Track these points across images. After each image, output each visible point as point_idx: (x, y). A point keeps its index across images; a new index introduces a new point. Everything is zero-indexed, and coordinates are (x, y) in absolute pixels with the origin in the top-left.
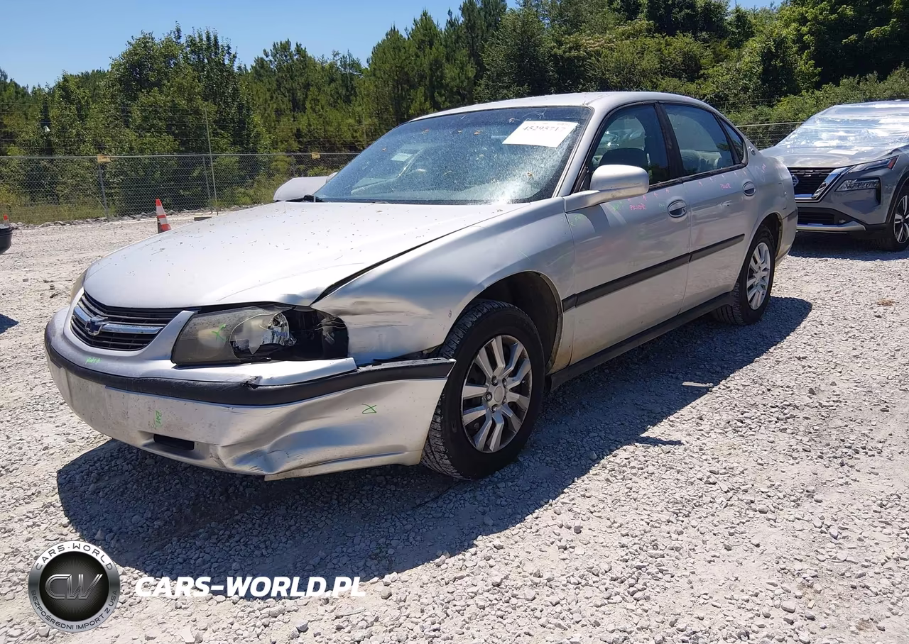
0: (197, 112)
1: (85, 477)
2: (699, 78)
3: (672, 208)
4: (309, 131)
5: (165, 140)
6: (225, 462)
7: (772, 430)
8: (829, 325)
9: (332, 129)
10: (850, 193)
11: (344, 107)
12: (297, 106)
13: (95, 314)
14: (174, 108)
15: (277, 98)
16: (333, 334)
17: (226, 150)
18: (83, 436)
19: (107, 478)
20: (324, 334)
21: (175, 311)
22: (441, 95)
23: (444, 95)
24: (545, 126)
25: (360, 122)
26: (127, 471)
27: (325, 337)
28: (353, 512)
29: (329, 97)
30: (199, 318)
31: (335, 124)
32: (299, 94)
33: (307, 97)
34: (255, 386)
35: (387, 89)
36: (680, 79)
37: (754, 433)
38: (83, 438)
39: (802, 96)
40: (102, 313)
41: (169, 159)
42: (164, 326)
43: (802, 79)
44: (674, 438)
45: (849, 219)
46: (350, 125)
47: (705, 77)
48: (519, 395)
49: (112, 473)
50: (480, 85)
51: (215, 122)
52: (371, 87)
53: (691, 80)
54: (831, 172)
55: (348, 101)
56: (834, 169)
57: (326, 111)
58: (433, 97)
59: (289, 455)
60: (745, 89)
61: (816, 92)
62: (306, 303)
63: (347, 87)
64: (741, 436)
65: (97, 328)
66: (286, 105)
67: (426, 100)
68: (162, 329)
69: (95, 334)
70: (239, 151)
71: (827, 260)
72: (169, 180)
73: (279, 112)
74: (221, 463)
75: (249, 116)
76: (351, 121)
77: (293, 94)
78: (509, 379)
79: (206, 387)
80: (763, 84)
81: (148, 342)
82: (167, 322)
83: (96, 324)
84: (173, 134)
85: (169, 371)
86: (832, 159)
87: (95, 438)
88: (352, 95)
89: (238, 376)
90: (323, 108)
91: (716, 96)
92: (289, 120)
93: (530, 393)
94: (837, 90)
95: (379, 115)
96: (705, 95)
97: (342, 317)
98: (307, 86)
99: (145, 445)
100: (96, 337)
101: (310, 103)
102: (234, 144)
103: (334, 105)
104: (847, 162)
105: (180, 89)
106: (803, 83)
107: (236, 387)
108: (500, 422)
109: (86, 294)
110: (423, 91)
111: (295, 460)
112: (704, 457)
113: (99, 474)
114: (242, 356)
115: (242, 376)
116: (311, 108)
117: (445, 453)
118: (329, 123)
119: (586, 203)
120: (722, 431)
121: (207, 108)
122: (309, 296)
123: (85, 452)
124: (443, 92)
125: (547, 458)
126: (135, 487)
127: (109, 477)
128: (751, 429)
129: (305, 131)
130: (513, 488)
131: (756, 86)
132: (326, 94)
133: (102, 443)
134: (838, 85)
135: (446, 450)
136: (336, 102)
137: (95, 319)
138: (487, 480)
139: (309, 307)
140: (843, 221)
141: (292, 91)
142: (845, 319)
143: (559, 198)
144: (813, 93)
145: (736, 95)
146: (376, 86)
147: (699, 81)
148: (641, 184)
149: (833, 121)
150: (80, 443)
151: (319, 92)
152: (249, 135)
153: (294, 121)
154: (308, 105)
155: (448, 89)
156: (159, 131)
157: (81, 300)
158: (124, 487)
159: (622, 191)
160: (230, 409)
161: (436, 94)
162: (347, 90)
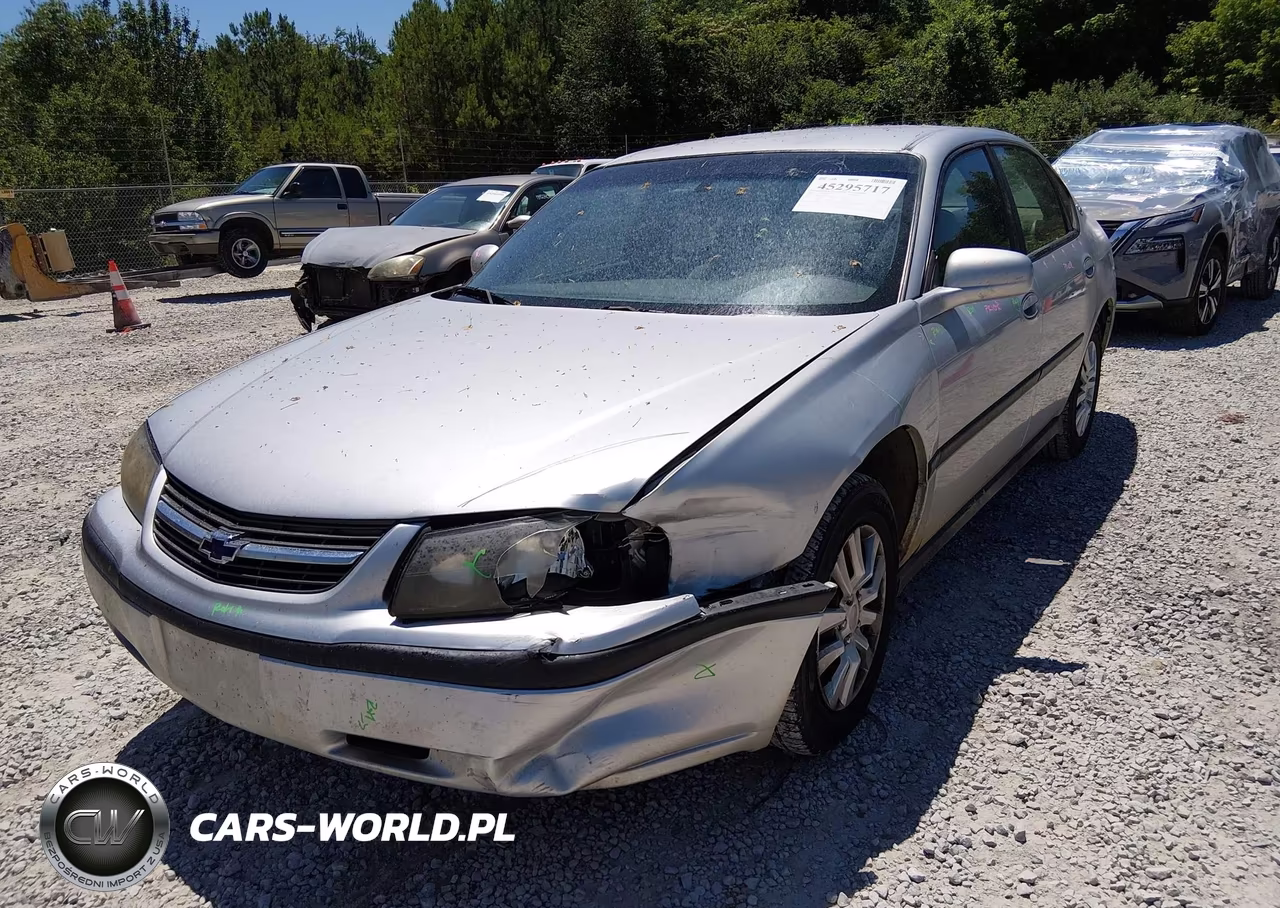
0: (143, 121)
1: (170, 779)
2: (861, 79)
3: (1025, 306)
4: (304, 146)
5: (95, 164)
6: (496, 783)
7: (1200, 636)
8: (1179, 456)
9: (339, 143)
10: (1144, 256)
11: (355, 110)
12: (285, 109)
13: (217, 525)
14: (110, 114)
15: (253, 97)
16: (642, 552)
17: (189, 177)
18: (134, 696)
19: (208, 779)
20: (631, 552)
21: (383, 525)
22: (503, 98)
23: (505, 97)
24: (855, 184)
25: (380, 134)
26: (237, 762)
27: (632, 557)
28: (656, 825)
29: (331, 96)
30: (437, 539)
31: (342, 135)
32: (286, 91)
33: (297, 95)
34: (552, 656)
35: (420, 85)
36: (835, 80)
37: (1179, 644)
38: (134, 700)
39: (1001, 107)
40: (229, 523)
41: (105, 193)
42: (366, 552)
43: (1001, 83)
44: (1074, 659)
45: (1142, 293)
46: (366, 138)
47: (871, 79)
48: (875, 614)
49: (214, 769)
50: (556, 83)
51: (172, 135)
52: (398, 83)
53: (851, 83)
54: (1117, 227)
55: (359, 100)
56: (1123, 222)
57: (329, 117)
58: (489, 100)
59: (592, 760)
60: (926, 96)
61: (1022, 102)
62: (615, 508)
63: (357, 80)
64: (1165, 649)
65: (230, 551)
66: (266, 106)
67: (480, 104)
68: (361, 557)
69: (224, 560)
70: (209, 179)
71: (1115, 351)
72: (104, 225)
73: (257, 117)
74: (491, 785)
75: (220, 125)
76: (368, 132)
77: (277, 90)
78: (863, 592)
79: (465, 660)
80: (950, 90)
81: (338, 579)
82: (371, 543)
83: (226, 544)
84: (109, 154)
85: (386, 632)
86: (1116, 209)
87: (157, 699)
88: (365, 93)
89: (519, 639)
90: (323, 113)
91: (885, 106)
92: (274, 129)
93: (883, 606)
94: (1049, 99)
95: (410, 122)
96: (871, 104)
97: (663, 526)
98: (297, 80)
99: (333, 752)
100: (223, 567)
101: (303, 105)
102: (200, 169)
103: (340, 108)
104: (1137, 214)
105: (117, 87)
106: (1002, 88)
107: (519, 660)
108: (854, 661)
109: (172, 479)
110: (474, 89)
111: (601, 766)
112: (1137, 691)
113: (191, 772)
114: (514, 600)
115: (527, 639)
116: (306, 111)
117: (796, 723)
118: (334, 135)
119: (942, 307)
120: (1136, 643)
121: (160, 113)
122: (616, 494)
123: (146, 725)
124: (504, 93)
125: (912, 706)
126: (264, 793)
127: (212, 776)
128: (1172, 636)
129: (298, 145)
130: (885, 764)
131: (941, 93)
132: (327, 91)
133: (170, 707)
134: (1049, 93)
135: (798, 718)
136: (341, 102)
137: (218, 534)
138: (839, 751)
139: (619, 514)
140: (1133, 296)
141: (276, 87)
142: (1195, 446)
143: (909, 303)
144: (1016, 103)
145: (913, 105)
146: (404, 81)
147: (862, 84)
148: (1024, 278)
149: (1102, 153)
150: (136, 710)
151: (316, 87)
152: (220, 155)
153: (282, 130)
154: (300, 108)
155: (511, 87)
156: (86, 148)
157: (165, 491)
158: (245, 794)
159: (996, 289)
160: (513, 697)
161: (495, 95)
162: (358, 85)
